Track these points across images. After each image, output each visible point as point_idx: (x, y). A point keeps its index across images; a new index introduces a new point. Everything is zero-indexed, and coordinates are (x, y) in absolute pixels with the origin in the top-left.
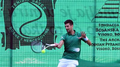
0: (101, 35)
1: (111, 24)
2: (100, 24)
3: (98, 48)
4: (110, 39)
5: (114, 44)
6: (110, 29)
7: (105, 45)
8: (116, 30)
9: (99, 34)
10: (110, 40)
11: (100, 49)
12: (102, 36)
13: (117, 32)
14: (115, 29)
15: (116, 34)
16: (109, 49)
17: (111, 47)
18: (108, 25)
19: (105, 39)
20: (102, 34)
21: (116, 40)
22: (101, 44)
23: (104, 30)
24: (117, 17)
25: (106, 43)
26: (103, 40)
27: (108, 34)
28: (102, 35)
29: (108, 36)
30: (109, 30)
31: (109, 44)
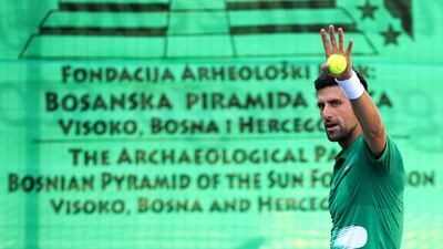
0: (73, 129)
1: (131, 70)
2: (68, 68)
3: (57, 202)
4: (124, 152)
5: (145, 179)
6: (123, 96)
7: (97, 183)
8: (155, 101)
9: (61, 122)
10: (124, 158)
11: (73, 209)
12: (81, 137)
13: (163, 115)
14: (151, 97)
15: (156, 126)
16: (119, 207)
17: (131, 197)
18: (111, 75)
19: (95, 153)
20: (78, 124)
21: (158, 157)
22: (74, 180)
23: (92, 100)
24: (162, 32)
25: (104, 175)
26: (87, 158)
27: (114, 128)
28: (83, 130)
29: (116, 136)
30: (117, 102)
31: (119, 181)
